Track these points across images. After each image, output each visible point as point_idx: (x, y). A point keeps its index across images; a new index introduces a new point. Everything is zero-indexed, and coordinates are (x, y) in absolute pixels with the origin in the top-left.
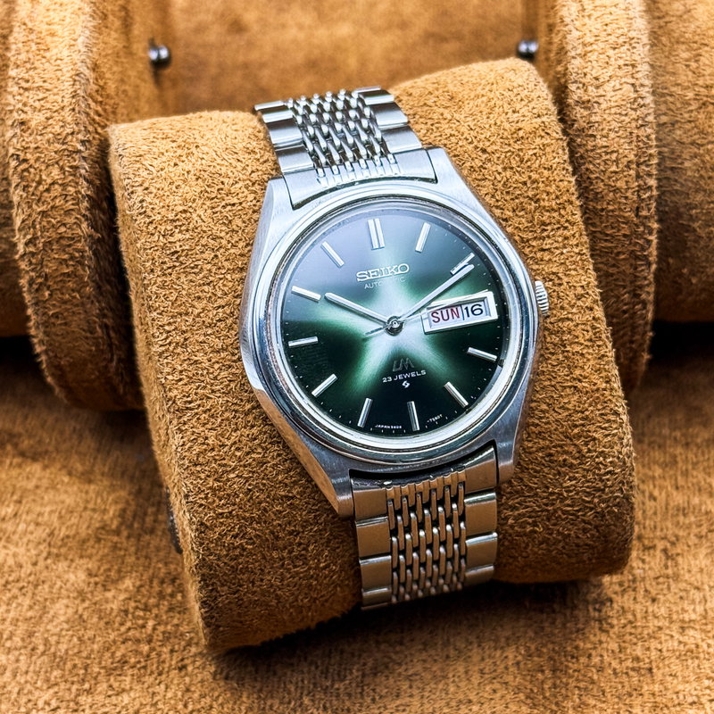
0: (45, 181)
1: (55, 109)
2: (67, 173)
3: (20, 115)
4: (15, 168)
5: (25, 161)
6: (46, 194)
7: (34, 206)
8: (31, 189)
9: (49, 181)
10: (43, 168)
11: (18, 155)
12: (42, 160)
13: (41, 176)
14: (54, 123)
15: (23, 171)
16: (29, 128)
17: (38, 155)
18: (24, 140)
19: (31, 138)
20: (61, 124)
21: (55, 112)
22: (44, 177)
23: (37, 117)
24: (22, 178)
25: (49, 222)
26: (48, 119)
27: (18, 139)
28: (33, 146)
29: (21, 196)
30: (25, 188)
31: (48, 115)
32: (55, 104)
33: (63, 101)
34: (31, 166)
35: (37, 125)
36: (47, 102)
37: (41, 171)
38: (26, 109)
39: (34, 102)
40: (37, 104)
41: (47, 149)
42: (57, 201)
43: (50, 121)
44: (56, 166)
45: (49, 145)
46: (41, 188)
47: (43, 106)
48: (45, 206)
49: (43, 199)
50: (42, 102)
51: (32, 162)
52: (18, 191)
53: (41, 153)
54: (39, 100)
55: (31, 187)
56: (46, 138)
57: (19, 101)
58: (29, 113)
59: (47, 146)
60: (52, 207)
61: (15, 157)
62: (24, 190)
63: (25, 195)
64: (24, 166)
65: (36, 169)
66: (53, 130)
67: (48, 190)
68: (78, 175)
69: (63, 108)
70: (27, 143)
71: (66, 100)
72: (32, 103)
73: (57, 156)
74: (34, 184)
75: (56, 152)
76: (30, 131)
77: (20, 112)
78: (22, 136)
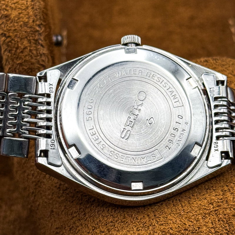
0: (20, 47)
1: (23, 8)
2: (32, 43)
3: (4, 12)
4: (4, 41)
5: (9, 37)
6: (21, 54)
7: (15, 61)
8: (13, 52)
9: (22, 47)
10: (19, 40)
11: (5, 34)
12: (18, 36)
13: (18, 45)
14: (23, 16)
15: (8, 42)
16: (10, 19)
17: (16, 33)
18: (7, 26)
19: (11, 25)
20: (27, 16)
21: (23, 10)
22: (20, 45)
23: (14, 13)
24: (8, 46)
25: (23, 69)
26: (20, 14)
27: (5, 25)
28: (13, 28)
29: (8, 55)
30: (10, 51)
31: (20, 11)
32: (23, 5)
33: (27, 4)
34: (12, 40)
35: (14, 17)
36: (19, 4)
37: (18, 42)
38: (8, 8)
39: (12, 4)
40: (13, 6)
41: (20, 30)
42: (27, 57)
43: (21, 15)
44: (26, 39)
45: (22, 28)
46: (18, 51)
47: (16, 7)
48: (21, 60)
49: (20, 56)
50: (16, 4)
51: (13, 37)
52: (6, 53)
53: (17, 32)
54: (14, 3)
55: (13, 50)
56: (20, 24)
57: (4, 4)
58: (10, 11)
59: (20, 28)
60: (25, 61)
61: (4, 35)
62: (9, 52)
63: (10, 55)
64: (8, 40)
65: (15, 41)
66: (23, 20)
67: (22, 52)
68: (37, 43)
69: (27, 7)
70: (10, 27)
71: (29, 3)
72: (11, 5)
73: (26, 34)
74: (14, 49)
75: (25, 32)
76: (10, 21)
77: (4, 10)
78: (7, 23)
